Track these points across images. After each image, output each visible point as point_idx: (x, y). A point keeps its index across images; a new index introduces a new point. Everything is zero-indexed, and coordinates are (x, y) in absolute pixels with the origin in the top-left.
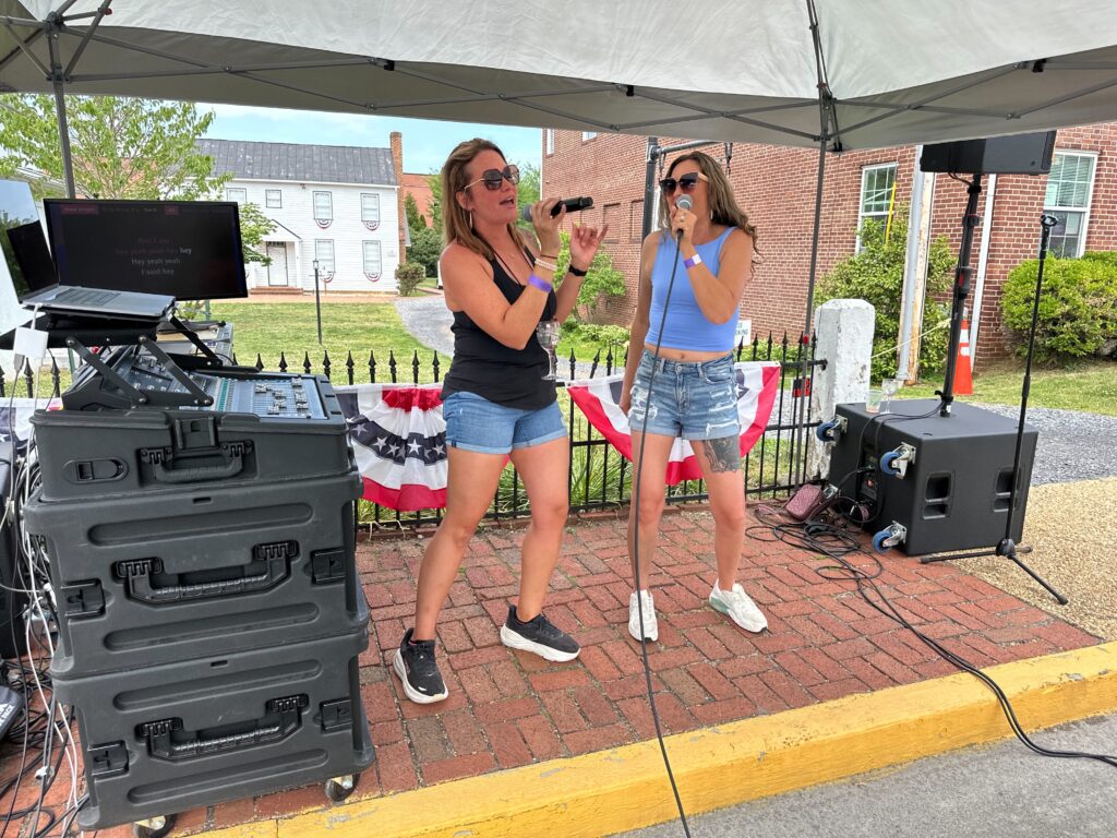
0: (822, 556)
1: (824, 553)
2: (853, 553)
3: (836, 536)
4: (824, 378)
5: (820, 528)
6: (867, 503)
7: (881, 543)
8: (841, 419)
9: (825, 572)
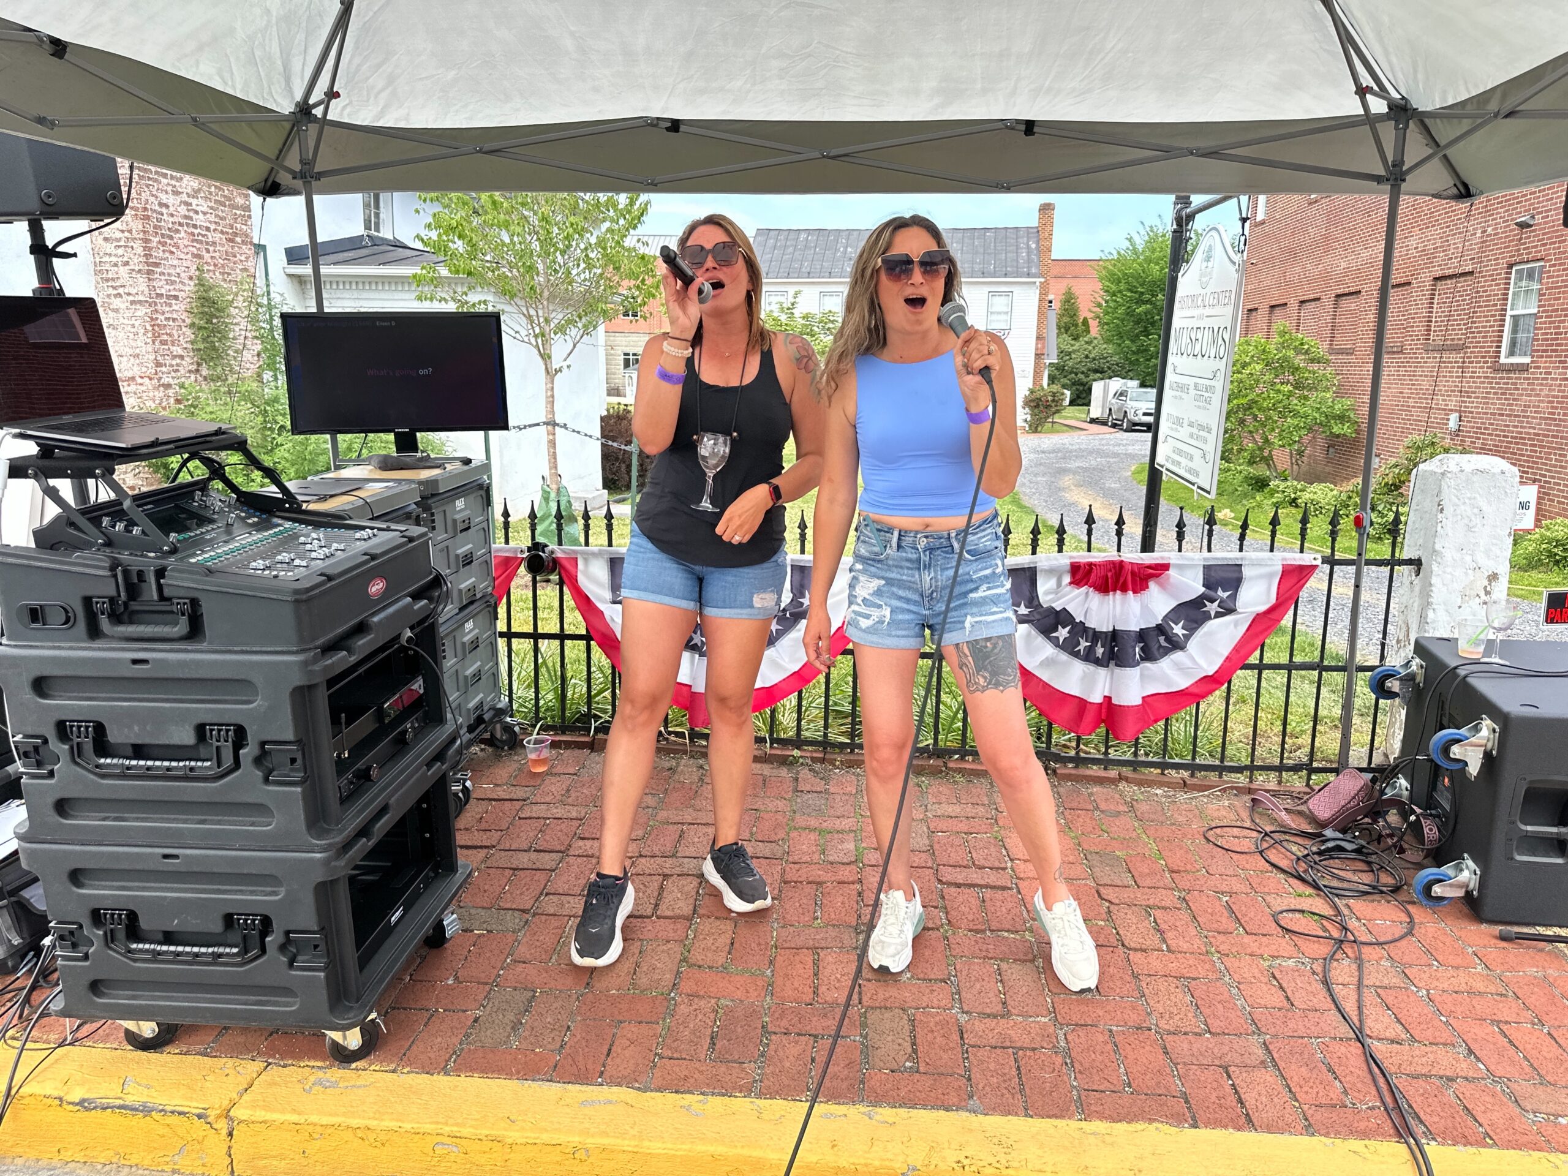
0: (1309, 891)
1: (1316, 887)
2: (1377, 897)
3: (1369, 863)
4: (1417, 589)
5: (1342, 844)
6: (1438, 816)
7: (1428, 888)
8: (1416, 662)
9: (1287, 920)
